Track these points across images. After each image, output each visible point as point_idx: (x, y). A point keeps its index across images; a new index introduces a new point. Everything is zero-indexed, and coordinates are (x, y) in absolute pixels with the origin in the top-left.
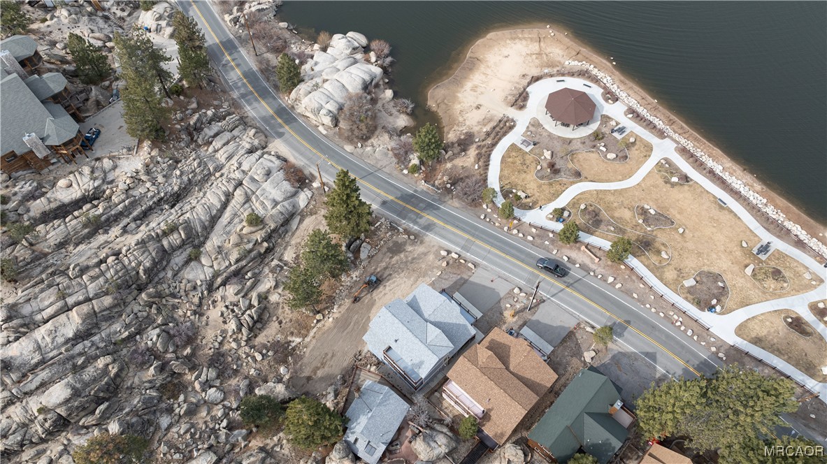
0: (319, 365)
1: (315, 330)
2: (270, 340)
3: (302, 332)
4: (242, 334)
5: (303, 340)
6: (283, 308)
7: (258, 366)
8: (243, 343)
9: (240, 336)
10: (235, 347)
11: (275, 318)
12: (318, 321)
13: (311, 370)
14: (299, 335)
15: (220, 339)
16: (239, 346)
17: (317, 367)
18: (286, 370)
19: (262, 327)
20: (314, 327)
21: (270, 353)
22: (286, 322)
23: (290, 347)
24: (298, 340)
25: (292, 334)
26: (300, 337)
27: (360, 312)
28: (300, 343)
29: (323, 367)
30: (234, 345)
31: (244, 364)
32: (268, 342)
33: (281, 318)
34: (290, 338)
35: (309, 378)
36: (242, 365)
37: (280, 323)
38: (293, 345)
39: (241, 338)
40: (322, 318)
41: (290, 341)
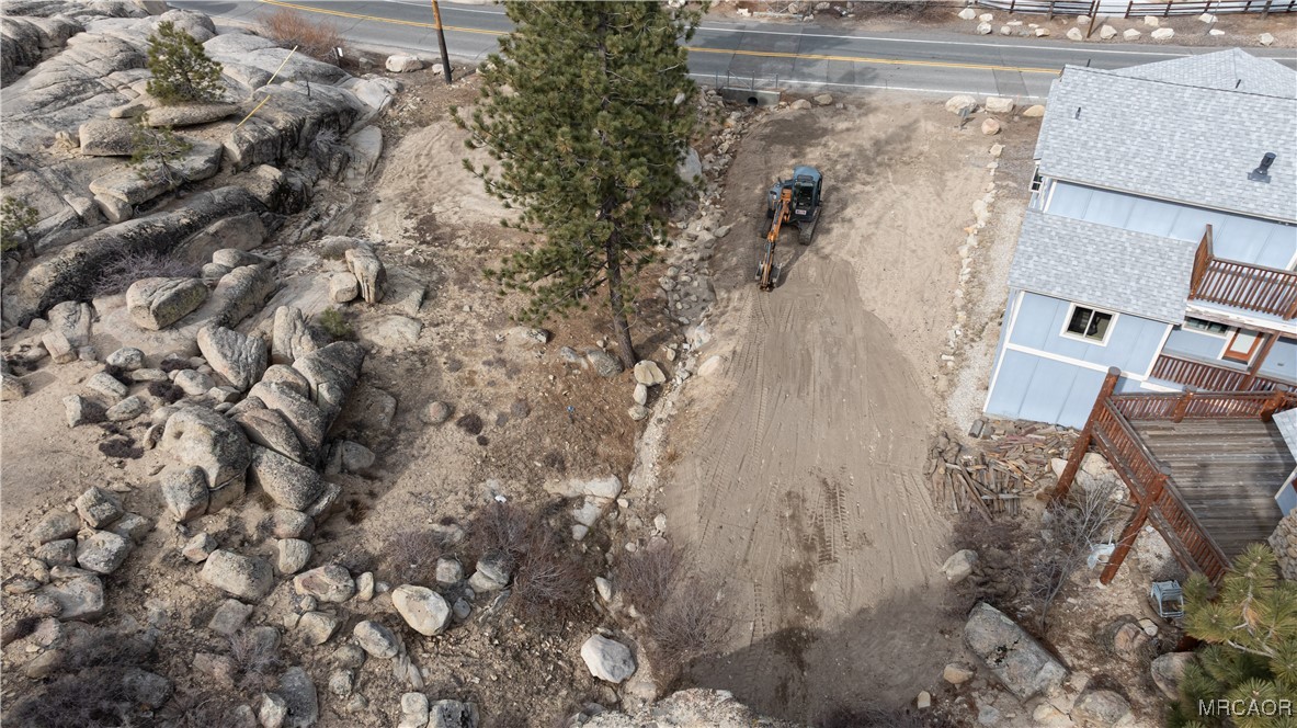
0: (795, 556)
1: (654, 433)
2: (453, 506)
3: (601, 449)
4: (267, 503)
5: (625, 488)
6: (456, 366)
7: (437, 671)
8: (288, 553)
9: (252, 515)
10: (238, 584)
11: (433, 411)
12: (654, 392)
13: (768, 596)
14: (592, 464)
15: (101, 548)
16: (266, 574)
17: (792, 570)
18: (618, 649)
19: (380, 463)
20: (643, 424)
21: (485, 577)
22: (502, 419)
23: (578, 532)
24: (600, 489)
25: (556, 462)
26: (603, 473)
27: (819, 309)
28: (614, 505)
29: (827, 557)
30: (223, 573)
31: (339, 680)
32: (447, 521)
33: (464, 406)
34: (555, 487)
35: (791, 642)
36: (320, 689)
37: (473, 425)
38: (587, 514)
39: (267, 528)
40: (661, 378)
41: (565, 502)
